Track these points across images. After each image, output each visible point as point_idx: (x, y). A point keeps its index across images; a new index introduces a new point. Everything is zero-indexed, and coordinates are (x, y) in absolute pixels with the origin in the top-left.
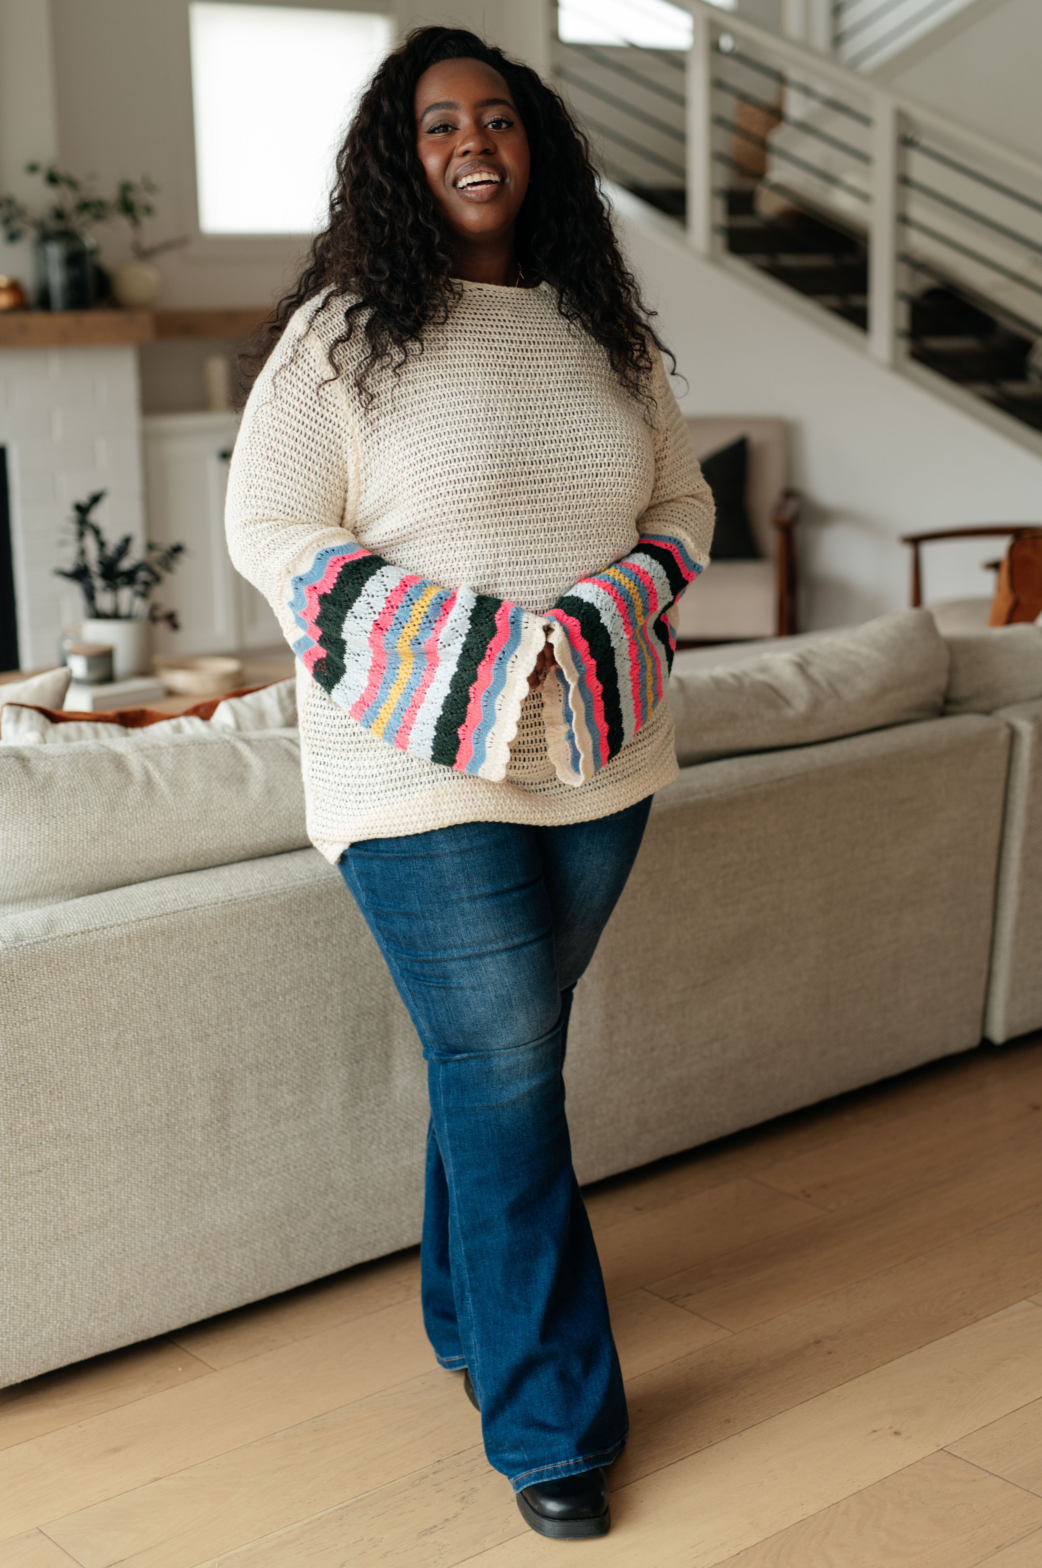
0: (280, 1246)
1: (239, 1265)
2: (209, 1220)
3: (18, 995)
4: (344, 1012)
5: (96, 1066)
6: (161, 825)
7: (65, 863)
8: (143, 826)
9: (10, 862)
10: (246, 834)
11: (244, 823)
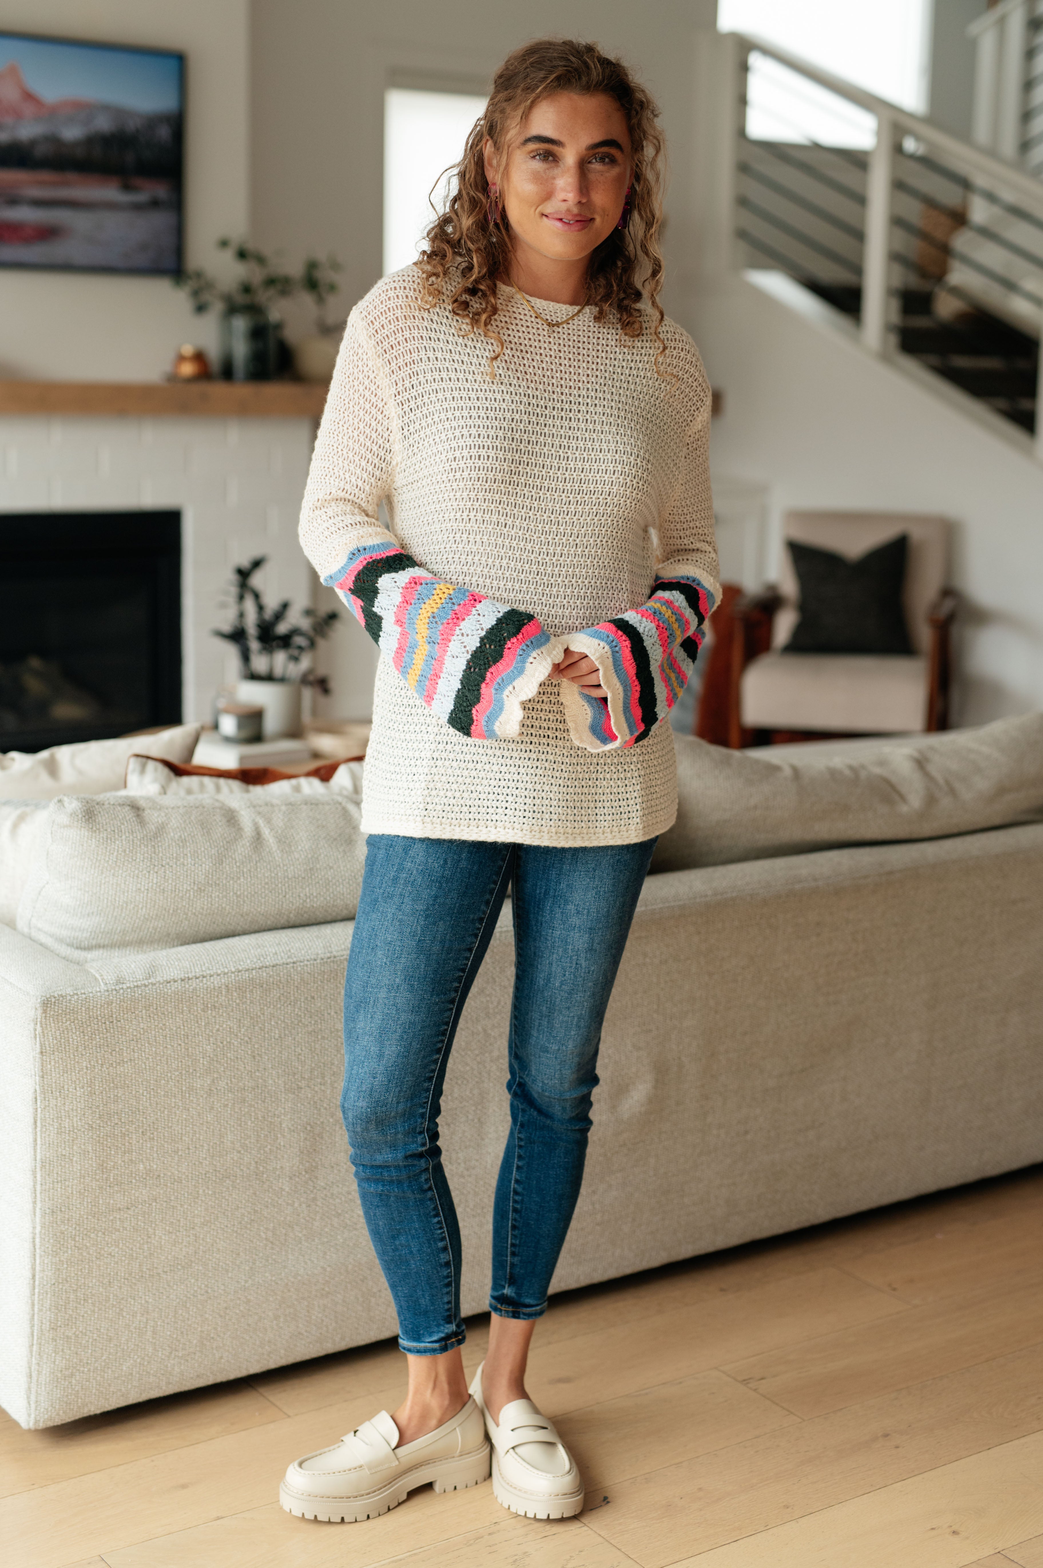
0: (361, 1299)
1: (320, 1315)
2: (293, 1269)
3: (116, 1036)
5: (188, 1110)
6: (266, 881)
7: (171, 911)
8: (249, 880)
9: (118, 907)
10: (350, 894)
11: (349, 883)
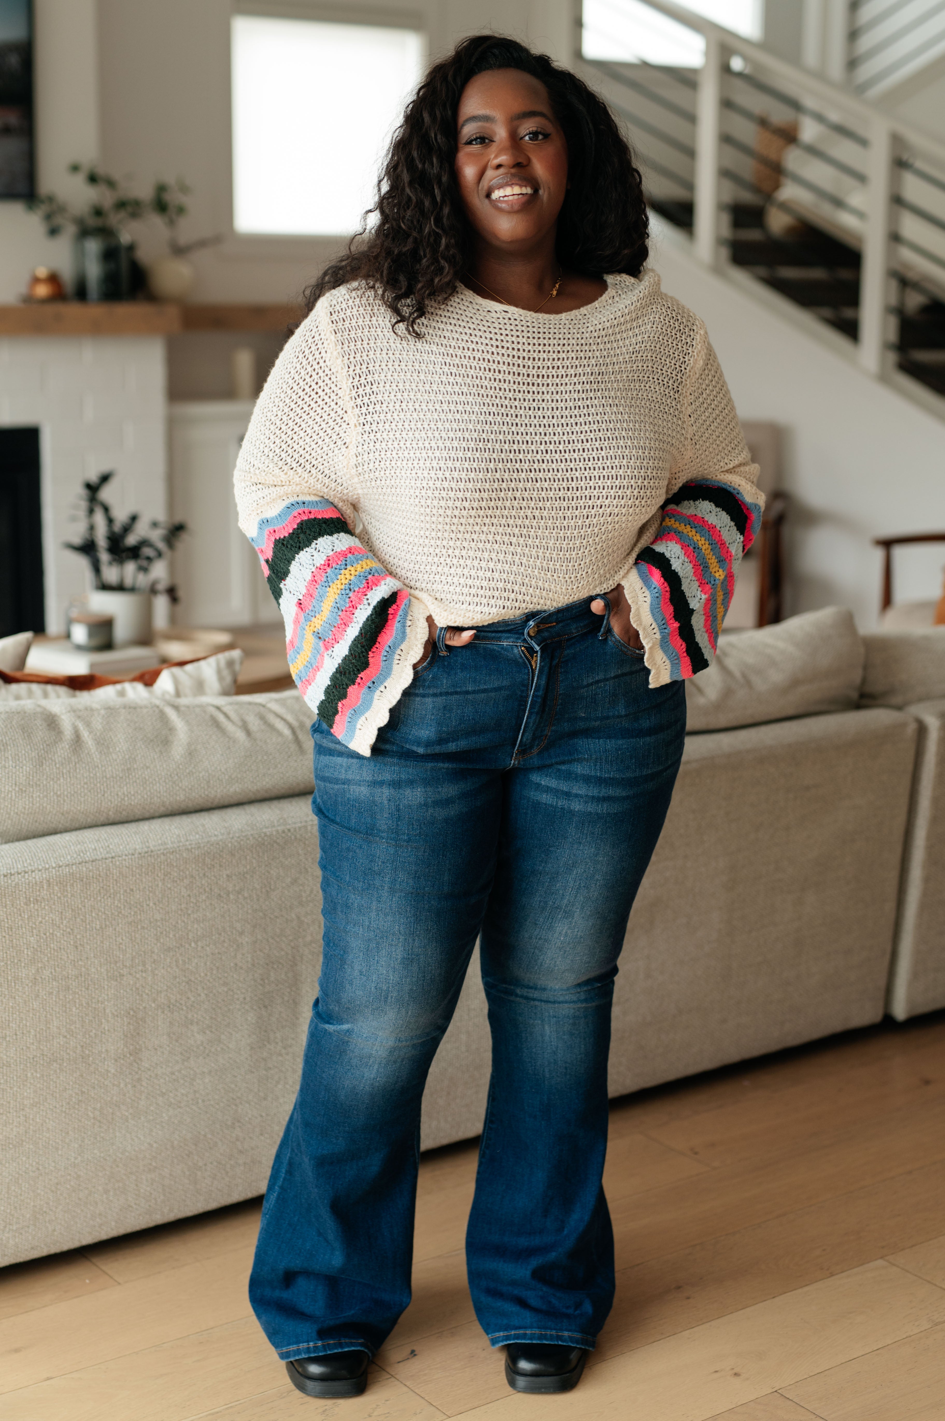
0: (187, 1173)
1: (148, 1189)
2: (120, 1145)
4: (254, 961)
5: (15, 998)
6: (86, 781)
8: (69, 780)
10: (166, 792)
11: (165, 781)
